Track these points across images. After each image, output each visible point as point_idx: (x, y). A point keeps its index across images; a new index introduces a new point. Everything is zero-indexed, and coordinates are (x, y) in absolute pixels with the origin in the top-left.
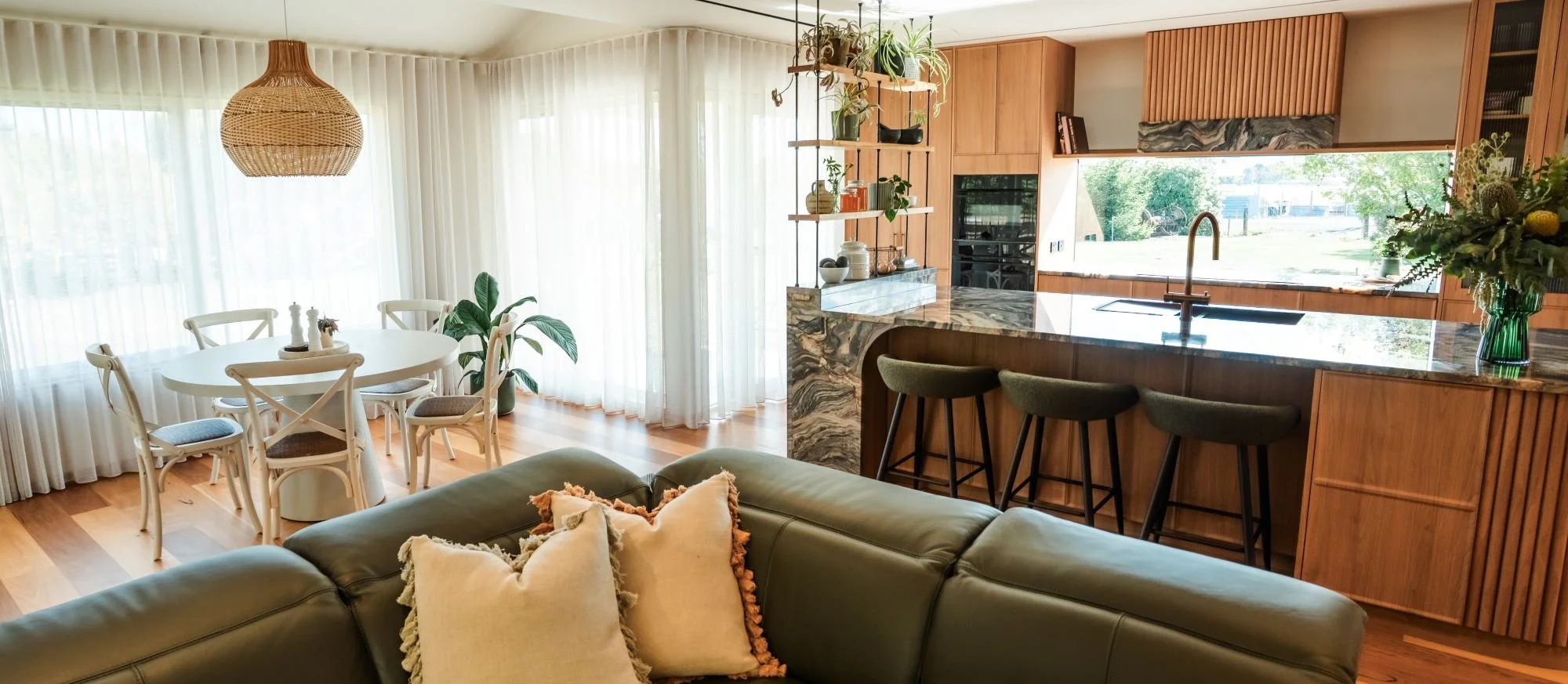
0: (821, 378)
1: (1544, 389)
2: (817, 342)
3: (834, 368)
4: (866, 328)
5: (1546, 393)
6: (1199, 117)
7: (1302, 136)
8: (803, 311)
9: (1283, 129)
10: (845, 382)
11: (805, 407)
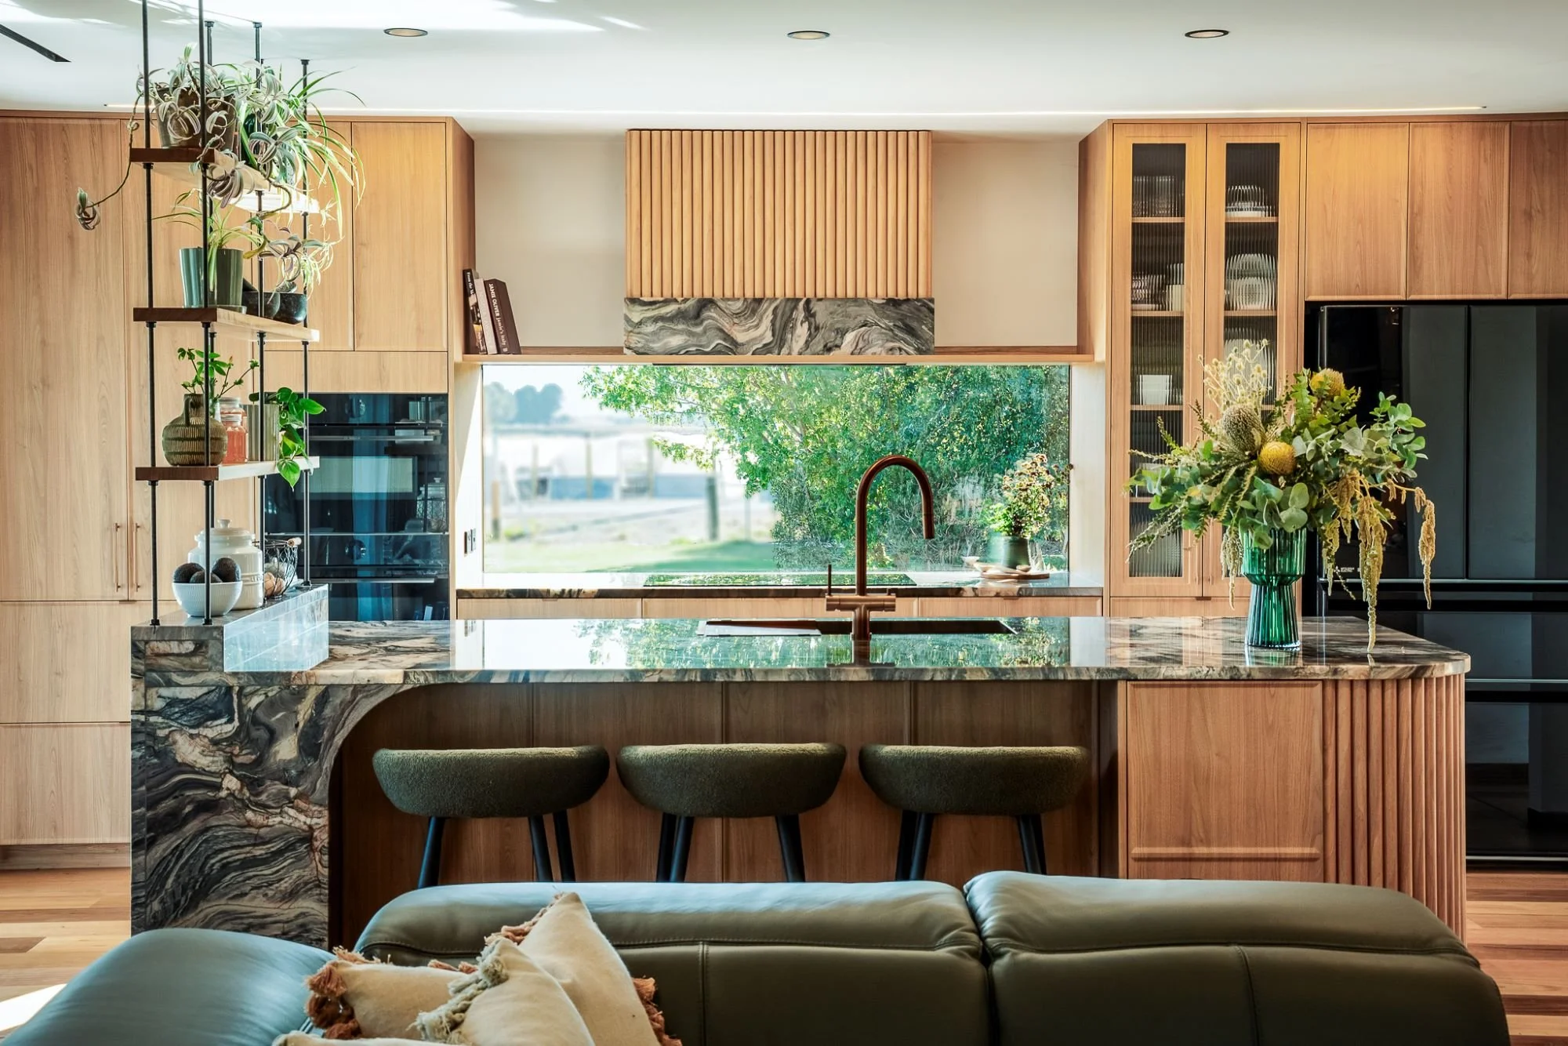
0: (229, 819)
1: (1372, 676)
2: (215, 742)
3: (259, 794)
4: (336, 700)
5: (1373, 680)
6: (728, 294)
7: (891, 333)
8: (175, 678)
9: (861, 319)
10: (287, 821)
11: (184, 892)
